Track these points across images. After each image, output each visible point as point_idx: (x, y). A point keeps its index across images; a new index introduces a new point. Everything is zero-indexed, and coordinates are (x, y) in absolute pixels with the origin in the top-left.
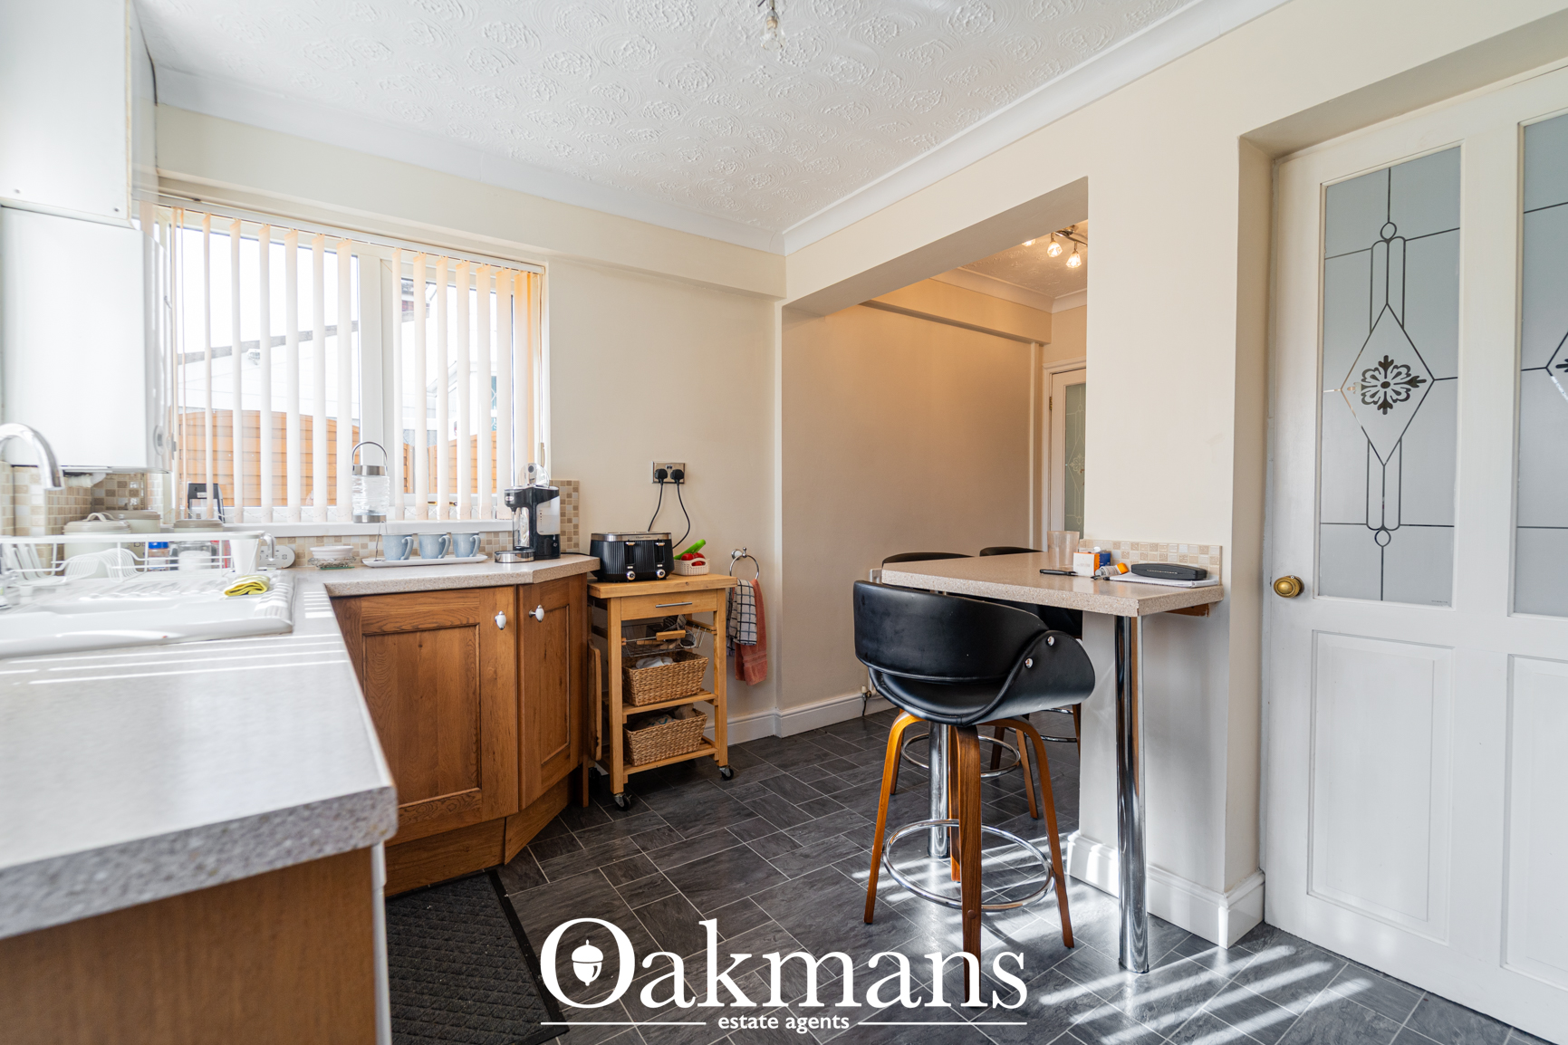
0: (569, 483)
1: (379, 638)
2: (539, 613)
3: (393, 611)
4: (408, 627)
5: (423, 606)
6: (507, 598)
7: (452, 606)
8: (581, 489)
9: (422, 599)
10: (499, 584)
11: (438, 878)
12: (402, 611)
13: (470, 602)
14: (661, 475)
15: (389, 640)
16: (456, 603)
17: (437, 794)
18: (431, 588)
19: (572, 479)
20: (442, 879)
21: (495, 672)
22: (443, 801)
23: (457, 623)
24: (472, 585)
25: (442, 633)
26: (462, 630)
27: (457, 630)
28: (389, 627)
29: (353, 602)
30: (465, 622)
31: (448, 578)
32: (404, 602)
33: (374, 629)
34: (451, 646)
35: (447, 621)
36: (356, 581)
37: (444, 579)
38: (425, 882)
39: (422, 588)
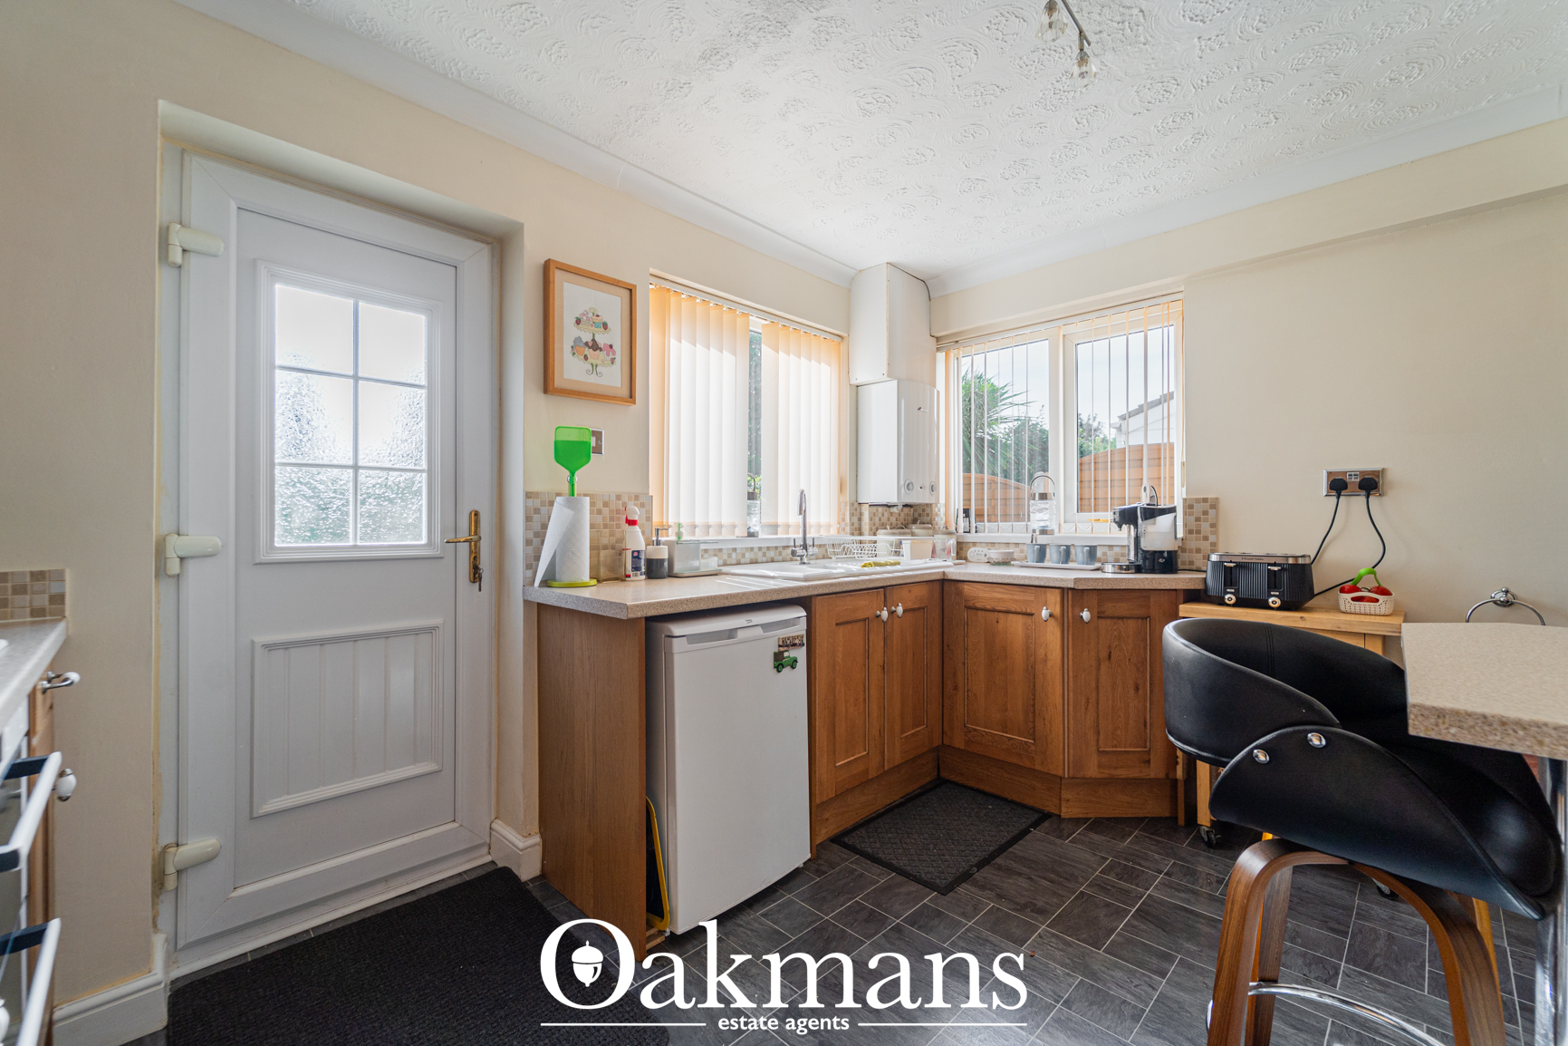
0: (1205, 500)
1: (974, 611)
2: (1086, 615)
3: (982, 594)
4: (989, 607)
5: (998, 594)
6: (1054, 598)
7: (1015, 597)
8: (1222, 506)
9: (1000, 589)
10: (1047, 585)
11: (1016, 798)
12: (986, 595)
13: (1029, 596)
14: (1338, 486)
15: (980, 613)
16: (1019, 596)
17: (1006, 733)
18: (1000, 582)
19: (1209, 496)
20: (1018, 800)
21: (1046, 655)
22: (1010, 739)
23: (1019, 610)
24: (1027, 583)
25: (1011, 615)
26: (1025, 617)
27: (1020, 616)
28: (979, 605)
29: (960, 584)
30: (1024, 611)
31: (1011, 576)
32: (986, 589)
33: (970, 604)
34: (1016, 625)
35: (1013, 607)
36: (958, 571)
37: (1008, 576)
38: (1006, 795)
39: (995, 581)
